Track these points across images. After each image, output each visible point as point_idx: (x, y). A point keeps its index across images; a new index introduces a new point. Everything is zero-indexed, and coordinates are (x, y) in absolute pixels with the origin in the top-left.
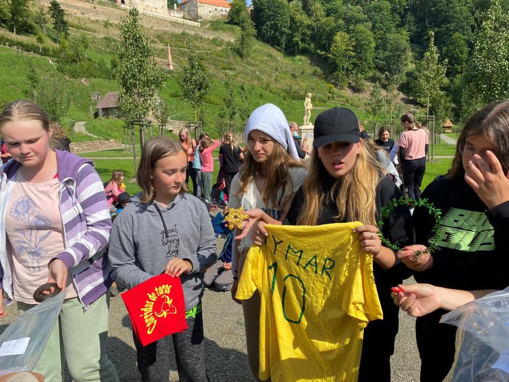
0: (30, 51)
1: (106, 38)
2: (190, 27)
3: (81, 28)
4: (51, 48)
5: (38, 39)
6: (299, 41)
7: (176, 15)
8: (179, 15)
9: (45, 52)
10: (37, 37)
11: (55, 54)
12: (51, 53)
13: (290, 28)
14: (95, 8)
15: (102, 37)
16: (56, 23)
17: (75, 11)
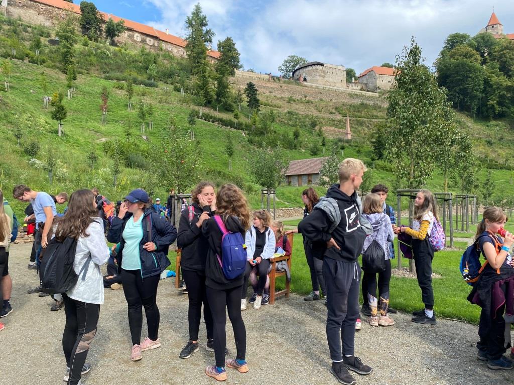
0: (227, 126)
1: (289, 113)
2: (368, 98)
3: (269, 105)
4: (244, 123)
5: (234, 115)
6: (496, 105)
7: (354, 87)
8: (357, 87)
9: (239, 127)
10: (234, 114)
11: (247, 128)
12: (244, 127)
13: (484, 91)
14: (281, 87)
15: (286, 111)
16: (249, 102)
17: (264, 90)
